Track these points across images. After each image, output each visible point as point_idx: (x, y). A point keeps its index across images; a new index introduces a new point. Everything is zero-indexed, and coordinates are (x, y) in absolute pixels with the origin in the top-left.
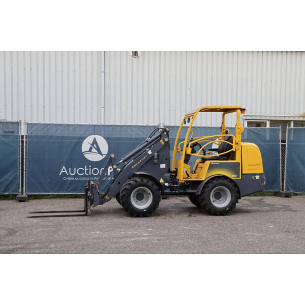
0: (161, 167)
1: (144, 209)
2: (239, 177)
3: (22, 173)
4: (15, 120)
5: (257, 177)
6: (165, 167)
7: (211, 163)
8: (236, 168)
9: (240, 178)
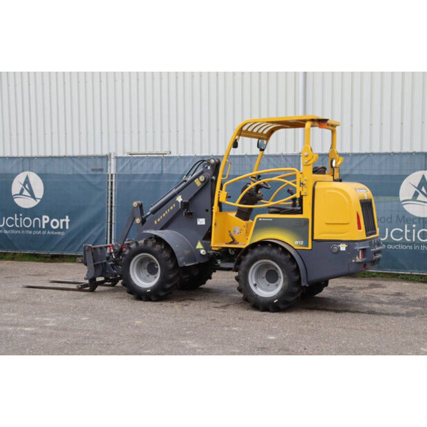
0: (199, 223)
1: (148, 289)
2: (307, 246)
3: (111, 226)
4: (105, 153)
5: (343, 247)
6: (204, 223)
7: (258, 218)
8: (302, 228)
9: (310, 247)
